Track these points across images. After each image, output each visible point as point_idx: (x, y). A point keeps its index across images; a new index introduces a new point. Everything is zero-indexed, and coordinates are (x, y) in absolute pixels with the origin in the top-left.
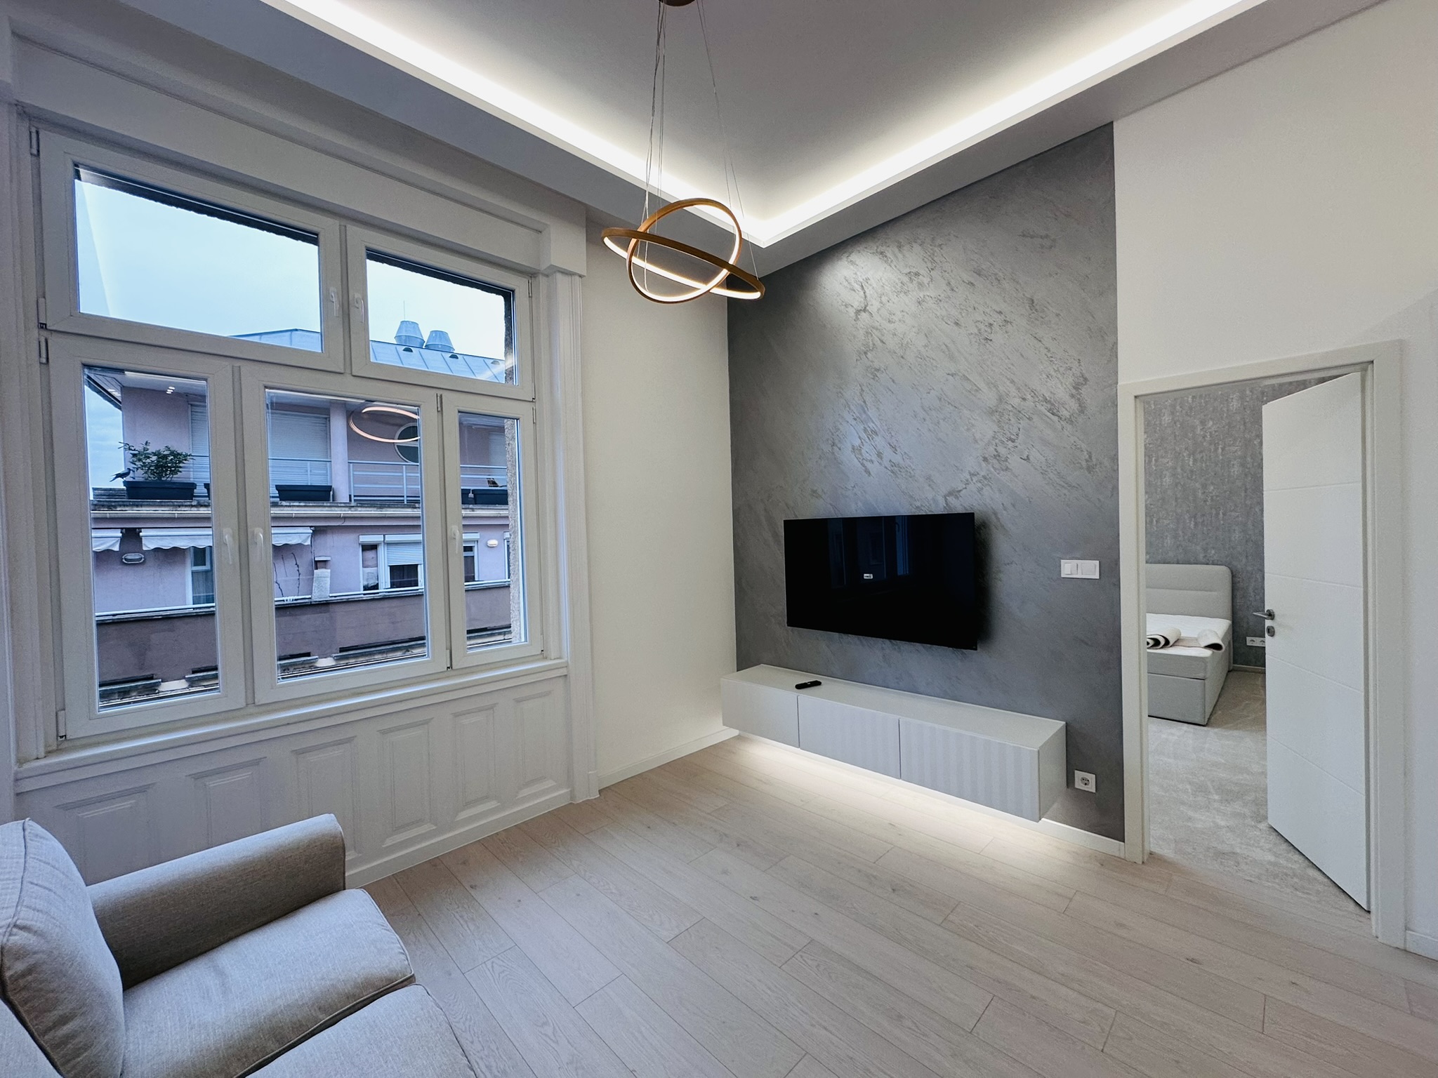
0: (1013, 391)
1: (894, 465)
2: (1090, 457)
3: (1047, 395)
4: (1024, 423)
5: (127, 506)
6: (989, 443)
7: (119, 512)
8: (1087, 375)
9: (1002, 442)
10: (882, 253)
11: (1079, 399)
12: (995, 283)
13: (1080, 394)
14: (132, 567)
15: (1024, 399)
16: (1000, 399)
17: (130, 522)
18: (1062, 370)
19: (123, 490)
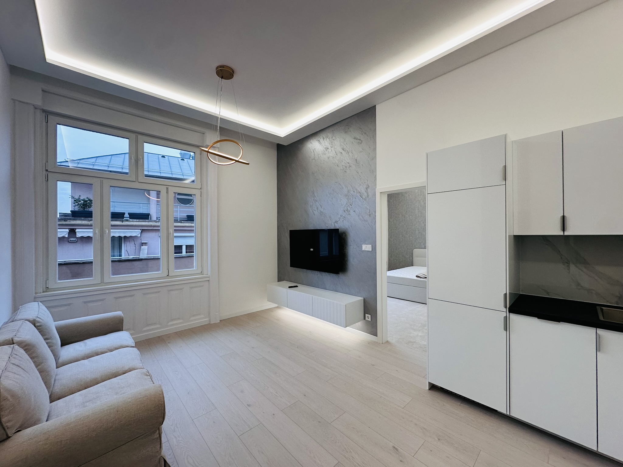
0: (352, 189)
1: (321, 212)
2: (370, 211)
3: (360, 191)
4: (354, 199)
5: (71, 220)
6: (345, 206)
7: (68, 222)
8: (369, 185)
9: (348, 205)
10: (319, 140)
11: (367, 193)
12: (347, 153)
13: (367, 191)
14: (72, 244)
15: (354, 192)
16: (348, 192)
17: (72, 226)
18: (363, 183)
19: (70, 214)
